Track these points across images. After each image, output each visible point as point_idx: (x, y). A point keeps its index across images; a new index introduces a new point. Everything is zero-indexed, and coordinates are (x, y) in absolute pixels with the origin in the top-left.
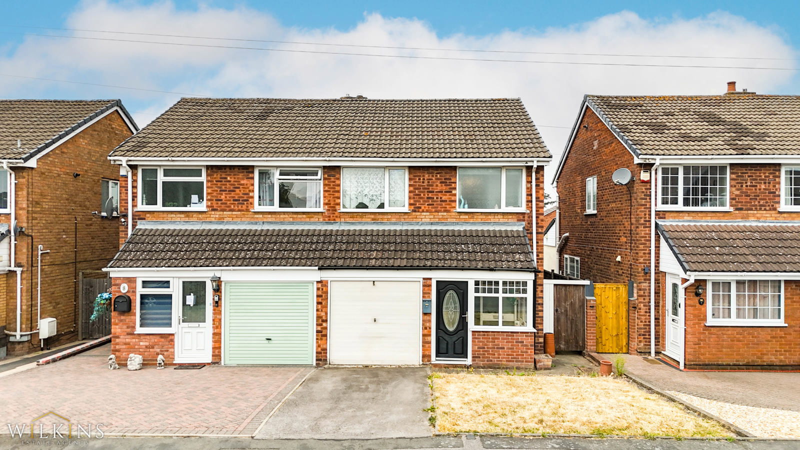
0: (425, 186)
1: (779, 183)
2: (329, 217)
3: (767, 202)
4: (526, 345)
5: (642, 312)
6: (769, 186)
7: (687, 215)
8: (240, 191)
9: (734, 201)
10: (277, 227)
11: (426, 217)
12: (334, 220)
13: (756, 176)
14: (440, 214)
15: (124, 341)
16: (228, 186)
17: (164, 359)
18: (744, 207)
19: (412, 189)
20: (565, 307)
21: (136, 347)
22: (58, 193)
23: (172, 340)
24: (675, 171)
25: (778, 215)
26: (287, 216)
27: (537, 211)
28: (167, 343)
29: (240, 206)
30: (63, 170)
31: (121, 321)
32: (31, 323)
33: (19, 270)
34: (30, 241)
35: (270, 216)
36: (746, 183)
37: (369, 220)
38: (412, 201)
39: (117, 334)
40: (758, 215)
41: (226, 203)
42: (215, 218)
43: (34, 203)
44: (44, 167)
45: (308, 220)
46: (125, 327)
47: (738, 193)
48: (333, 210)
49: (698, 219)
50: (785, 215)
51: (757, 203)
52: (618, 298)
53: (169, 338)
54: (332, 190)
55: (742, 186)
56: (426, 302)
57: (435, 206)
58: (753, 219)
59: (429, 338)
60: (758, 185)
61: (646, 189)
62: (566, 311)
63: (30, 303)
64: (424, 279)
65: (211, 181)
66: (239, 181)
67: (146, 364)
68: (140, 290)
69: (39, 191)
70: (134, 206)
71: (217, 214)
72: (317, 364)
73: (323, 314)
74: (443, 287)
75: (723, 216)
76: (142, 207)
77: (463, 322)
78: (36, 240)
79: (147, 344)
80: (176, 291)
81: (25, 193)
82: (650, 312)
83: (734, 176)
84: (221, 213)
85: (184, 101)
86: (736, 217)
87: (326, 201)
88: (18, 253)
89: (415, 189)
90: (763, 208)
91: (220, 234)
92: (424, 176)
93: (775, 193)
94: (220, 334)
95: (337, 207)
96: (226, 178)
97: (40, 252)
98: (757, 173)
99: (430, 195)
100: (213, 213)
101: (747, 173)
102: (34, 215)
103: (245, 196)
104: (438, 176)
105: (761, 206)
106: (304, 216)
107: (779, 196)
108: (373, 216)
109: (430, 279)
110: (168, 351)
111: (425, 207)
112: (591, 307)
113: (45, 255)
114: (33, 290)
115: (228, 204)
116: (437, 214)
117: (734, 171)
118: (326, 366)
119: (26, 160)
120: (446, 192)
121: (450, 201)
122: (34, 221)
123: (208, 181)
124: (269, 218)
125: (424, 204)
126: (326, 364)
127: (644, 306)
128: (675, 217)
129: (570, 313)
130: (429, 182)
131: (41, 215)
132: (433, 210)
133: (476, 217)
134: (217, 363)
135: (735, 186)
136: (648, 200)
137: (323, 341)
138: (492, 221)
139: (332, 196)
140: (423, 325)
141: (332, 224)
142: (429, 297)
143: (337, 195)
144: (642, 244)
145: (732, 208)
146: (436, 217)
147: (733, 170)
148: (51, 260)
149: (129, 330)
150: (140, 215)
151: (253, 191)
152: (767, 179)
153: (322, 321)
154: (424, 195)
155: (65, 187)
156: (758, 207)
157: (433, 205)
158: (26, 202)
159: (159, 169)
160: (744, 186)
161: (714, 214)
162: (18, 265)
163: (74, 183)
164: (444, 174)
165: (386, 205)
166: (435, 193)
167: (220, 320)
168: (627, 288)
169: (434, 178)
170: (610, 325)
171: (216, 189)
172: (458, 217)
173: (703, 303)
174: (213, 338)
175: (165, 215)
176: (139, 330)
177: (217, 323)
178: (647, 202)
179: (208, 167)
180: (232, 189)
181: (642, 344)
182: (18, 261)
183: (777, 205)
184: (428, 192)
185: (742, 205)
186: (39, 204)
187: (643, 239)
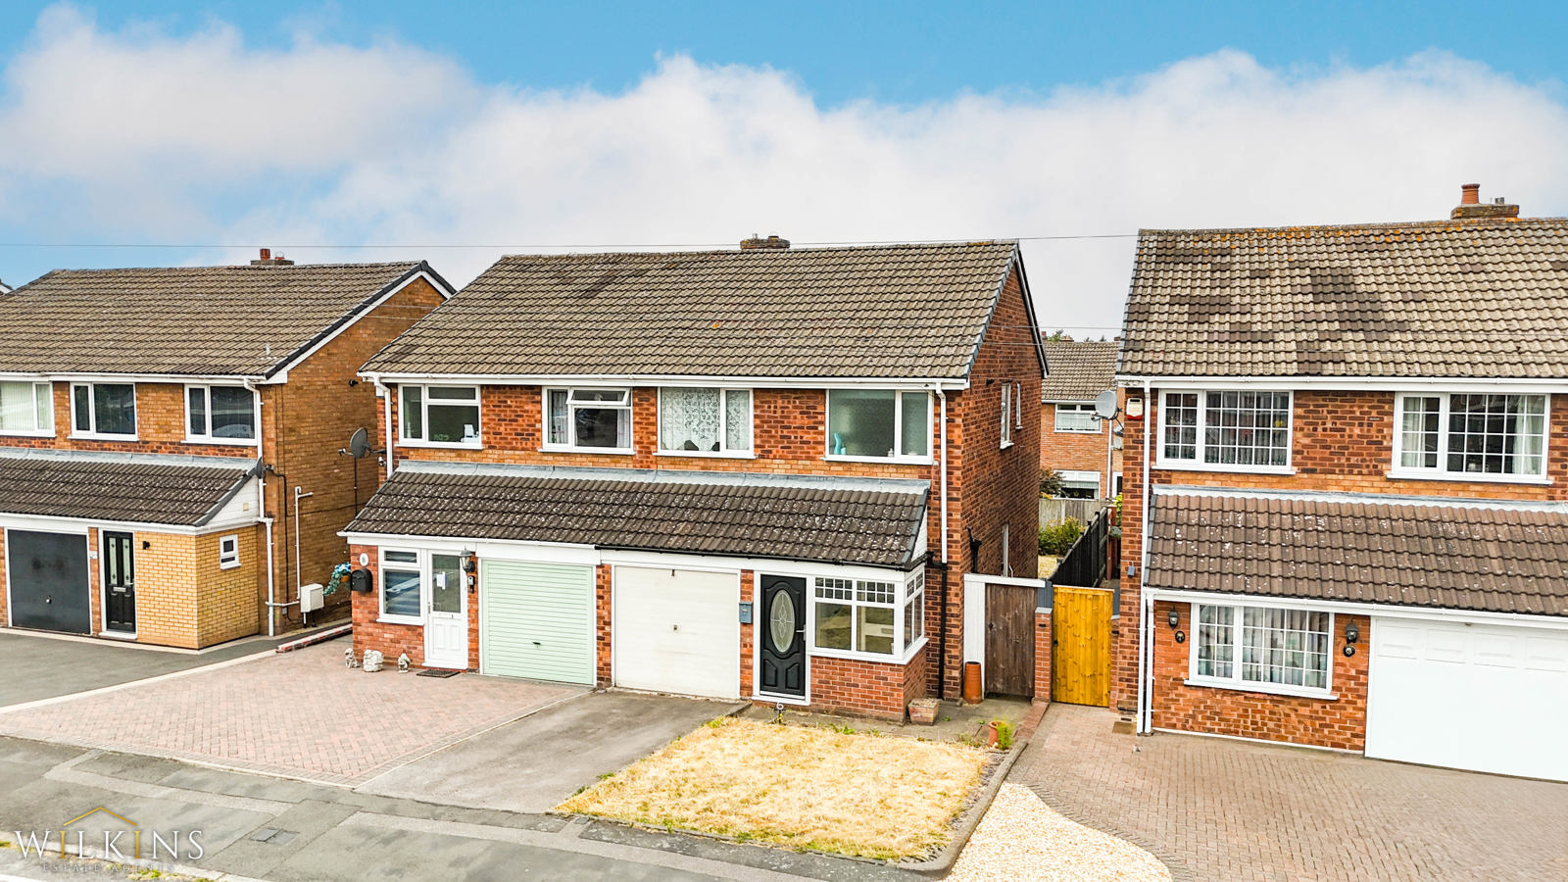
0: (777, 417)
1: (1391, 425)
2: (642, 462)
3: (1363, 461)
4: (891, 684)
5: (1127, 641)
6: (1369, 431)
7: (1211, 478)
8: (524, 421)
9: (1299, 456)
10: (569, 476)
11: (779, 467)
12: (648, 467)
13: (1343, 412)
14: (800, 462)
15: (366, 630)
16: (508, 413)
17: (408, 660)
18: (1318, 468)
19: (758, 421)
20: (1004, 621)
21: (380, 639)
22: (325, 411)
23: (421, 635)
24: (1191, 399)
25: (1387, 484)
26: (584, 459)
27: (948, 462)
28: (415, 638)
29: (524, 443)
30: (330, 378)
31: (362, 603)
32: (288, 592)
33: (268, 521)
34: (282, 482)
35: (562, 458)
36: (1324, 424)
37: (697, 469)
38: (759, 442)
39: (358, 621)
40: (1346, 483)
41: (506, 439)
42: (494, 459)
43: (286, 431)
44: (301, 379)
45: (613, 465)
46: (366, 611)
47: (1307, 441)
48: (646, 453)
49: (1232, 486)
50: (1401, 485)
51: (1343, 461)
52: (1095, 614)
53: (417, 631)
54: (645, 421)
55: (1315, 430)
56: (746, 606)
57: (792, 449)
58: (1335, 489)
59: (750, 660)
60: (1348, 428)
61: (1136, 431)
62: (1006, 628)
63: (285, 565)
64: (743, 571)
65: (488, 406)
66: (522, 407)
67: (388, 664)
68: (384, 565)
69: (294, 413)
70: (395, 439)
71: (495, 454)
72: (598, 684)
73: (605, 613)
74: (770, 584)
75: (1279, 482)
76: (405, 442)
77: (799, 641)
78: (291, 480)
79: (392, 636)
80: (424, 565)
81: (273, 418)
82: (1138, 643)
83: (1300, 411)
84: (501, 452)
85: (505, 261)
86: (1303, 486)
87: (638, 438)
88: (268, 498)
89: (762, 422)
90: (1356, 471)
91: (493, 484)
92: (776, 402)
93: (1381, 443)
94: (478, 631)
95: (653, 448)
96: (506, 402)
97: (297, 497)
98: (1345, 406)
99: (785, 432)
100: (490, 451)
101: (1327, 406)
102: (286, 447)
103: (531, 428)
104: (797, 401)
105: (1349, 466)
106: (608, 460)
107: (1390, 449)
108: (702, 463)
109: (752, 572)
110: (415, 648)
111: (778, 452)
112: (1040, 625)
113: (305, 499)
114: (289, 548)
115: (509, 440)
116: (795, 462)
117: (1300, 402)
118: (608, 689)
119: (269, 376)
120: (808, 428)
121: (814, 443)
122: (286, 456)
123: (483, 406)
124: (562, 462)
125: (777, 447)
126: (610, 686)
127: (1130, 631)
128: (1188, 481)
129: (1012, 632)
130: (783, 412)
131: (299, 446)
132: (790, 456)
133: (854, 469)
134: (474, 671)
135: (1302, 429)
136: (1140, 450)
137: (606, 652)
138: (880, 476)
139: (645, 431)
140: (741, 640)
141: (645, 473)
142: (749, 598)
143: (651, 428)
144: (1127, 525)
145: (1296, 468)
146: (794, 467)
147: (1298, 399)
148: (317, 505)
149: (371, 616)
150: (401, 453)
151: (541, 421)
152: (1366, 417)
153: (604, 622)
154: (777, 432)
155: (335, 403)
156: (1347, 469)
157: (790, 447)
158: (274, 431)
159: (423, 387)
160: (1320, 429)
161: (1261, 479)
162: (268, 515)
163: (349, 394)
164: (805, 400)
165: (723, 446)
166: (792, 429)
167: (477, 611)
168: (1112, 597)
169: (790, 406)
170: (1082, 658)
171: (494, 417)
172: (827, 468)
173: (1183, 640)
174: (469, 635)
175: (432, 453)
176: (384, 618)
177: (474, 616)
178: (1137, 453)
179: (482, 387)
180: (513, 417)
181: (1125, 696)
182: (268, 509)
183: (1384, 466)
184: (781, 427)
185: (1315, 464)
186: (294, 431)
187: (1129, 517)
